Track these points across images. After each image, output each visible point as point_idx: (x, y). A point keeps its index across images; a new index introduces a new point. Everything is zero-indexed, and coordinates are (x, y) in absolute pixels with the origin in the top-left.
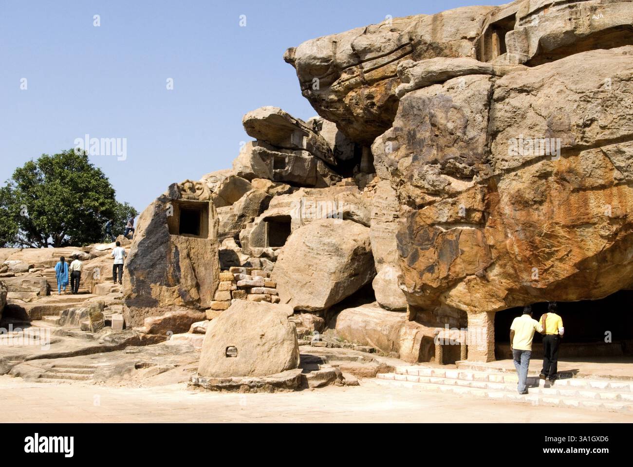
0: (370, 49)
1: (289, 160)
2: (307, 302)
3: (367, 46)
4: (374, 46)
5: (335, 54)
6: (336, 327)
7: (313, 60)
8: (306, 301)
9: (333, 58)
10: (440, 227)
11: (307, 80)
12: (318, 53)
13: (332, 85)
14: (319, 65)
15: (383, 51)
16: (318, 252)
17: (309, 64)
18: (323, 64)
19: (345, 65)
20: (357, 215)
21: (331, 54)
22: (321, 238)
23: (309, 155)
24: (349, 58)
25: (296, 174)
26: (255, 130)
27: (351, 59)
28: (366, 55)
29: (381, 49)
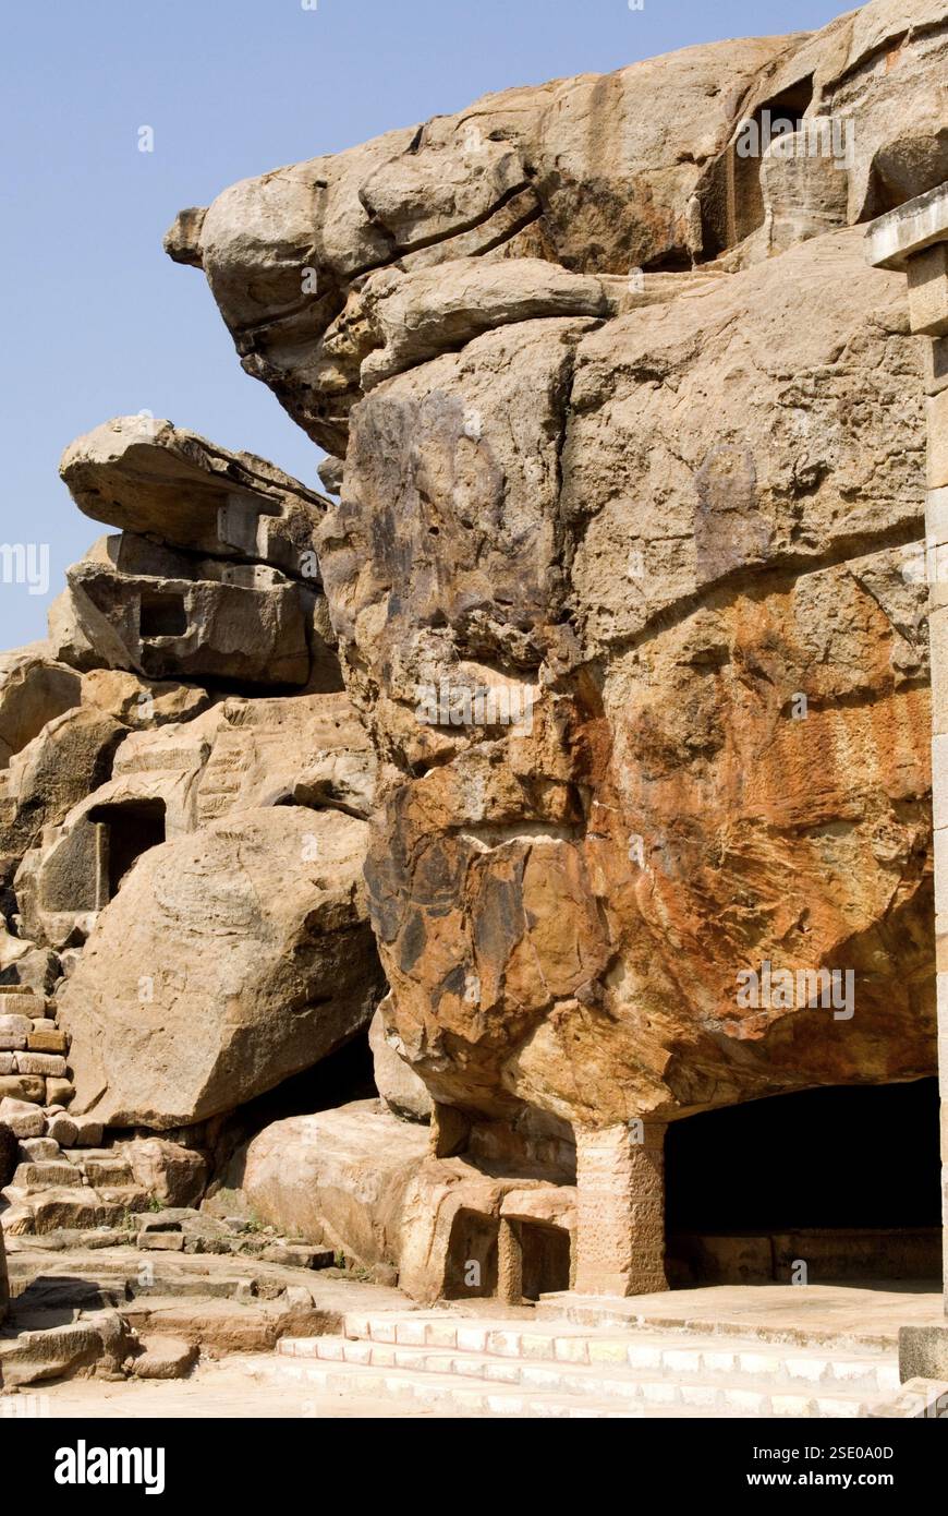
0: (420, 206)
1: (197, 600)
2: (147, 1100)
3: (409, 197)
4: (431, 196)
5: (320, 227)
6: (245, 1182)
7: (251, 252)
8: (146, 1094)
9: (312, 243)
10: (473, 838)
11: (248, 320)
12: (266, 227)
13: (325, 337)
14: (272, 269)
15: (461, 213)
16: (195, 927)
17: (240, 265)
18: (285, 263)
19: (351, 265)
20: (356, 794)
21: (307, 227)
22: (204, 880)
23: (277, 580)
24: (361, 239)
25: (227, 651)
26: (101, 501)
27: (367, 242)
28: (410, 229)
29: (453, 206)
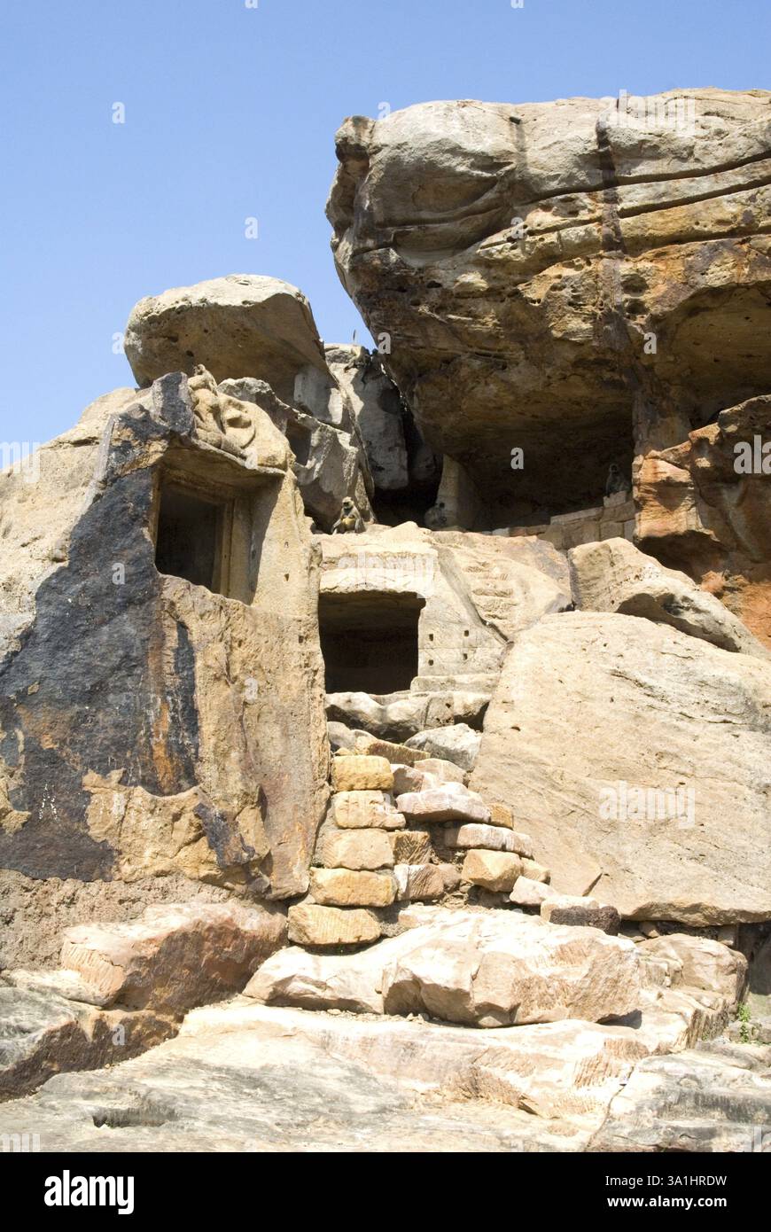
0: (656, 147)
1: (322, 439)
3: (649, 137)
4: (669, 142)
5: (523, 150)
7: (448, 155)
9: (514, 161)
11: (398, 218)
12: (467, 139)
13: (484, 244)
14: (462, 174)
15: (697, 160)
17: (432, 164)
18: (476, 172)
19: (554, 185)
21: (510, 147)
24: (577, 165)
27: (580, 168)
28: (635, 165)
29: (691, 154)
